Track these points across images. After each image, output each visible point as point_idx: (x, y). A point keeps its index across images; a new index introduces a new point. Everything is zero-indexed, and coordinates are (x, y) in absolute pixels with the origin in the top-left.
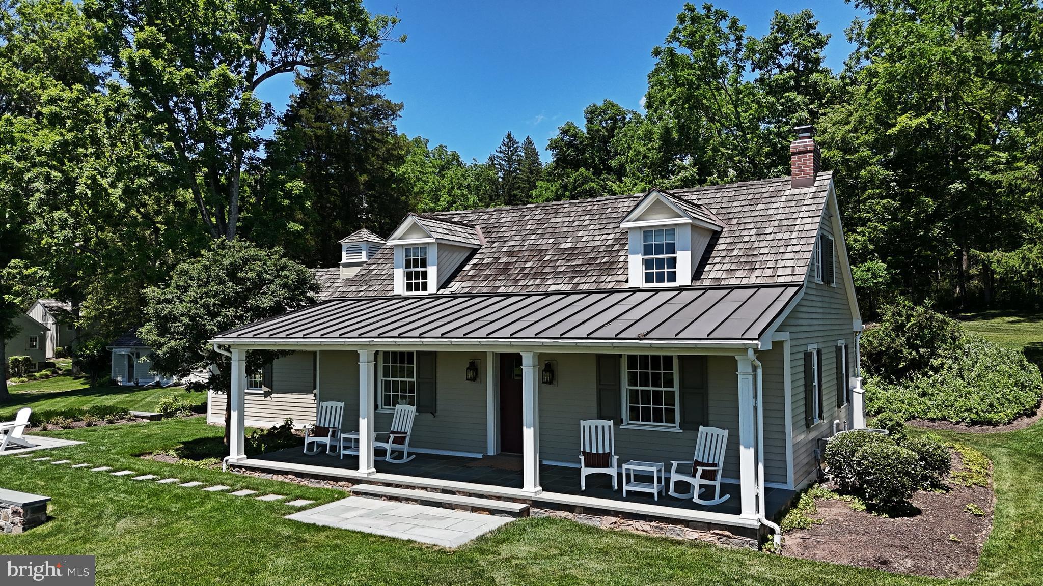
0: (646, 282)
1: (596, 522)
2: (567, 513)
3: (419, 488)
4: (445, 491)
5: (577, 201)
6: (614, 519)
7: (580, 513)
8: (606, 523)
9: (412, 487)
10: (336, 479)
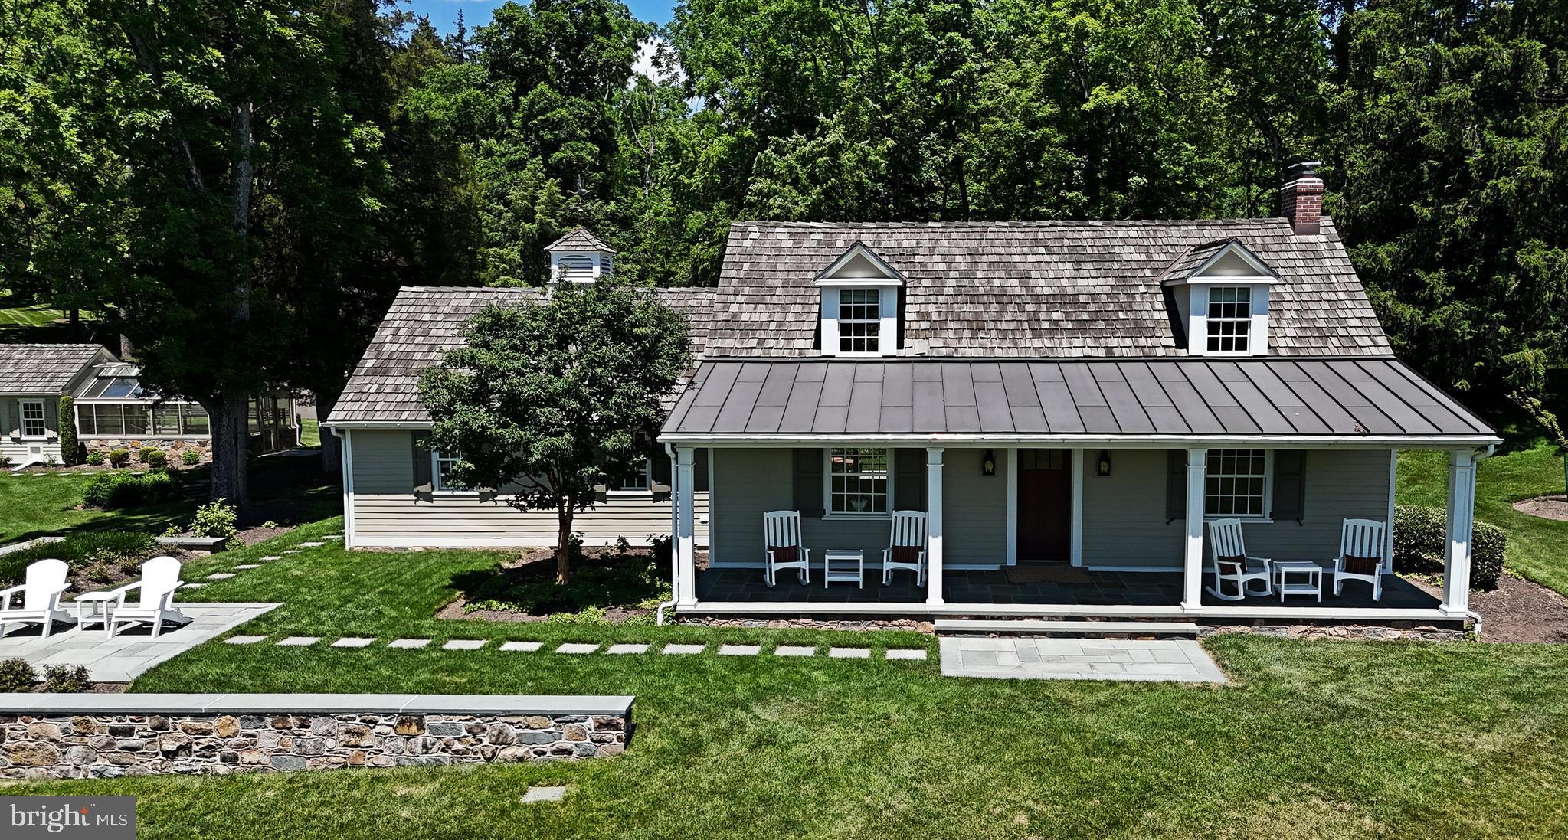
0: (1209, 349)
1: (1282, 632)
2: (1243, 627)
3: (1029, 617)
4: (1069, 618)
5: (1006, 224)
6: (1303, 628)
7: (1261, 625)
8: (1294, 632)
9: (1020, 618)
10: (889, 617)
